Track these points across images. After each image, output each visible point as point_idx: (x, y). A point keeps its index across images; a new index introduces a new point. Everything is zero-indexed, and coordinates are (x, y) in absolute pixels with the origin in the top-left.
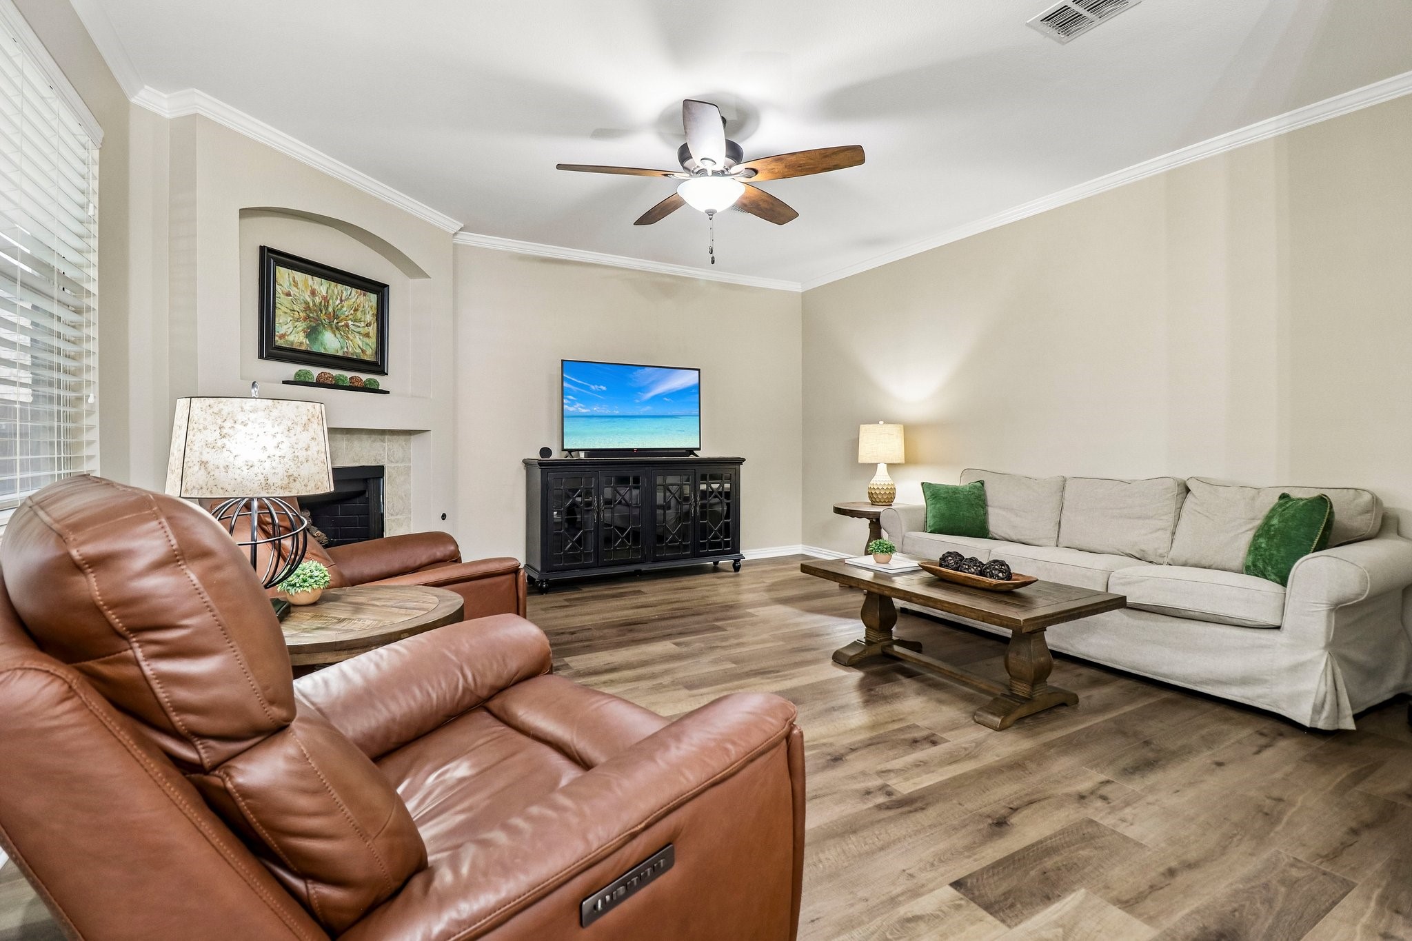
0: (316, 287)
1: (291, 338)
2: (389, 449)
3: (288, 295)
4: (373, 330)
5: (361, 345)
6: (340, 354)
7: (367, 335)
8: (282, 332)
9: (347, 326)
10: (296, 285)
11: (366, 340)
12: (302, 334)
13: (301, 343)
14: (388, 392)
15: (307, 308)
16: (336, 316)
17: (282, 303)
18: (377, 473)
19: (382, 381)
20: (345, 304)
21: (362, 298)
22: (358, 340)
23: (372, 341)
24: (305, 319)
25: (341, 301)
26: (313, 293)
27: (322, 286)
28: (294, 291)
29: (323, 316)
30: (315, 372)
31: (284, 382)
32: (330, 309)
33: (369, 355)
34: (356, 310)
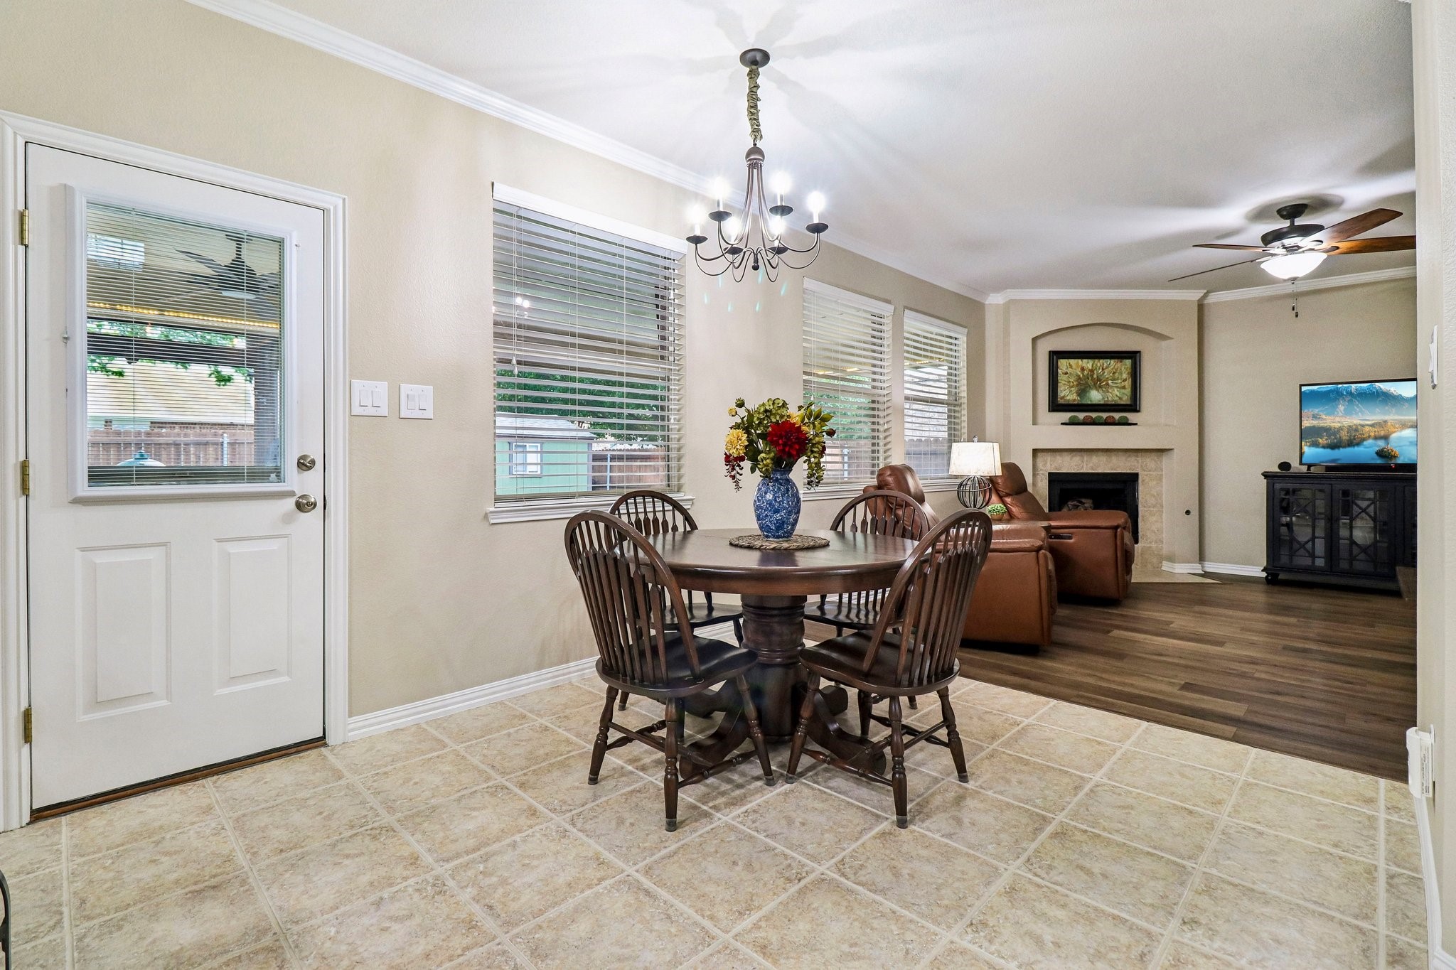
0: (1084, 365)
1: (1068, 398)
2: (1143, 462)
3: (1066, 373)
4: (1128, 384)
5: (1118, 393)
6: (1102, 402)
7: (1124, 387)
8: (1062, 395)
9: (1107, 384)
10: (1071, 367)
11: (1123, 391)
12: (1075, 394)
13: (1075, 400)
14: (1136, 424)
15: (1079, 378)
16: (1099, 379)
17: (1062, 379)
18: (1134, 477)
19: (1131, 417)
20: (1106, 371)
21: (1119, 364)
22: (1116, 392)
23: (1128, 391)
24: (1077, 385)
25: (1103, 369)
26: (1083, 369)
27: (1088, 364)
28: (1070, 370)
29: (1090, 381)
30: (1081, 416)
31: (1062, 424)
32: (1095, 376)
33: (1126, 399)
34: (1114, 373)
